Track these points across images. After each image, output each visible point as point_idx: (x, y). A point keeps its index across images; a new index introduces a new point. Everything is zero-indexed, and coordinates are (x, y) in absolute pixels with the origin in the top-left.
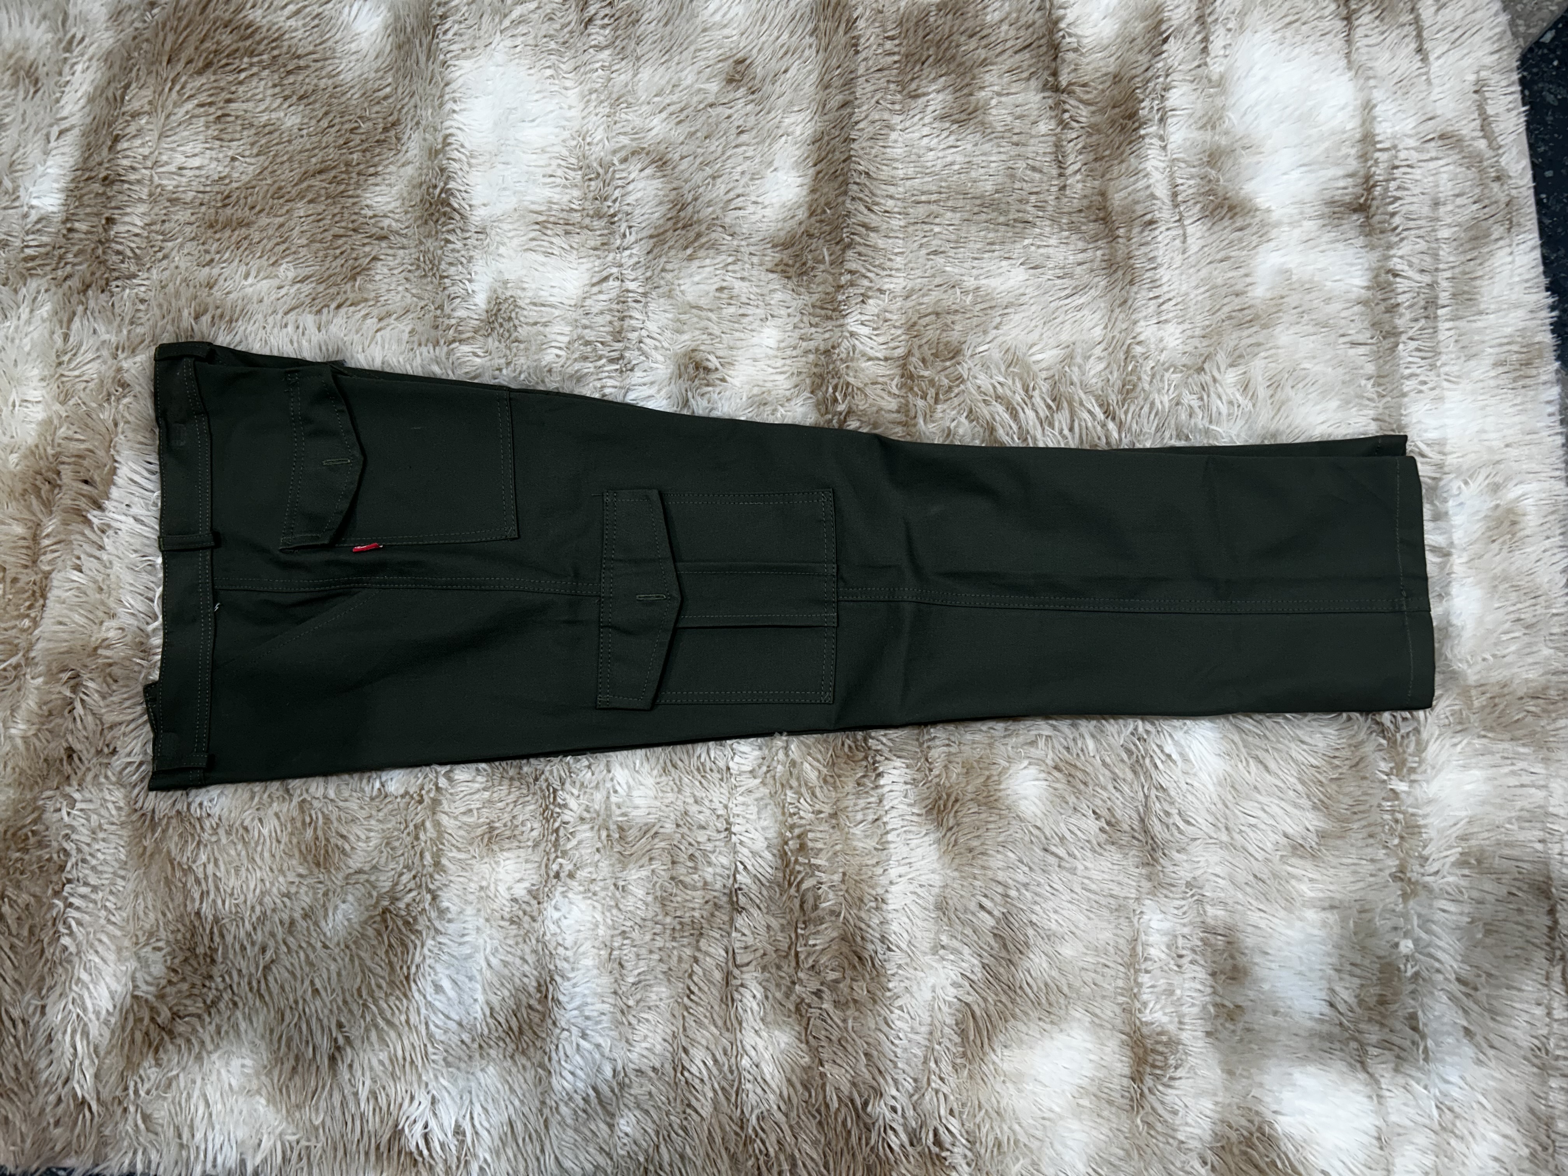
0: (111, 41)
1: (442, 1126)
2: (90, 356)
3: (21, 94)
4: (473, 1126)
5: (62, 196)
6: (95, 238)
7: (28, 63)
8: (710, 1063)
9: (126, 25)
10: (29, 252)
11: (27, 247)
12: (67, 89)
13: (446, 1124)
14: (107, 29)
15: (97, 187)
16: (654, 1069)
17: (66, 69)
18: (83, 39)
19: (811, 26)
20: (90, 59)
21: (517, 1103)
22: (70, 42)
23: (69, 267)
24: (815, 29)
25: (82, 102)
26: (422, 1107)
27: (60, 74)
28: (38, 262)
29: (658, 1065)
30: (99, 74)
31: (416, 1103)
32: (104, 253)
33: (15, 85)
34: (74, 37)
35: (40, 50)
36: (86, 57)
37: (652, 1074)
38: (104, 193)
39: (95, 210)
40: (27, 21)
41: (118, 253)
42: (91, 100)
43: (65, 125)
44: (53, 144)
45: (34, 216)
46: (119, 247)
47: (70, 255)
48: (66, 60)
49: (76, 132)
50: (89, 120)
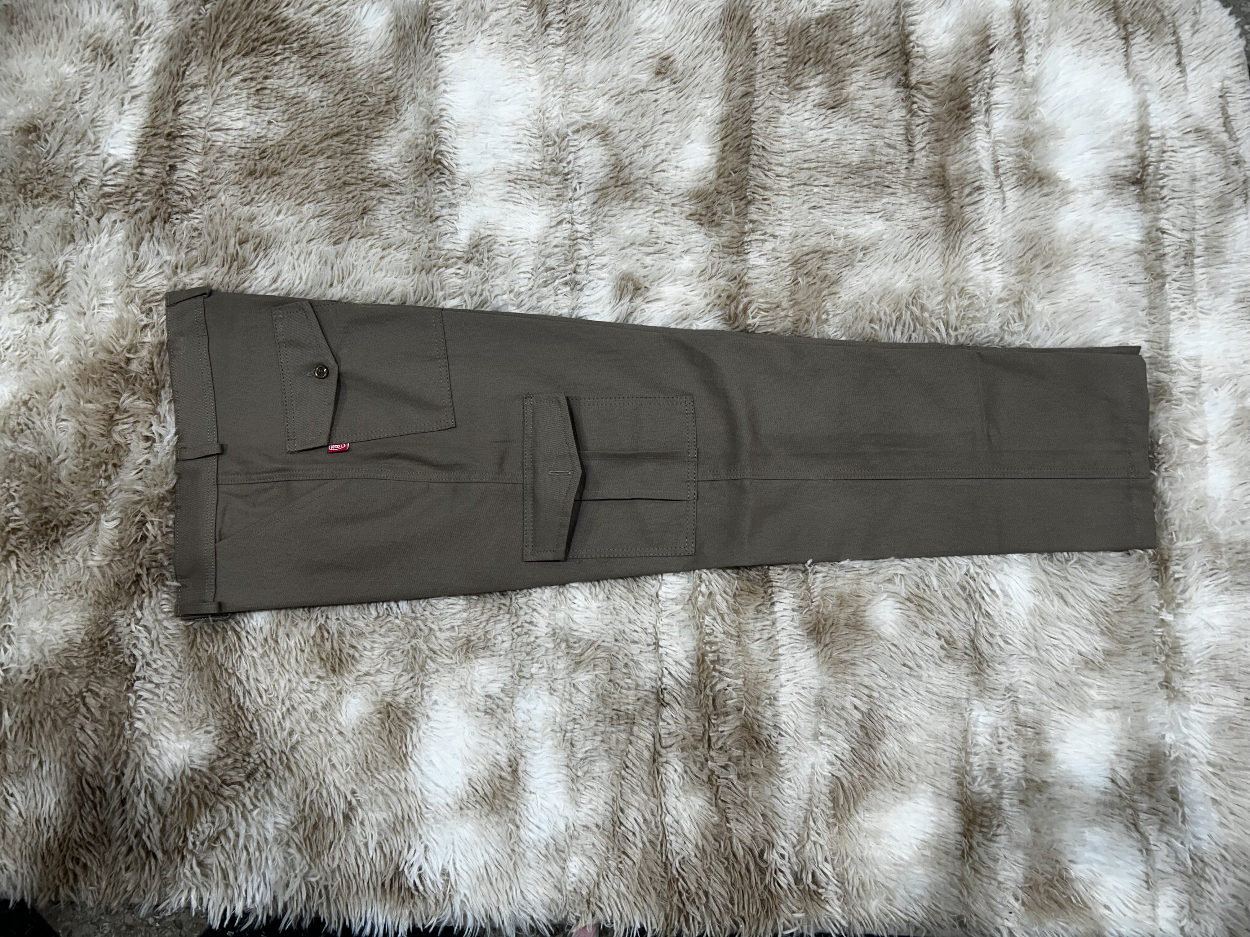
0: (171, 28)
1: (431, 868)
2: (154, 272)
3: (99, 66)
4: (456, 869)
5: (134, 147)
6: (160, 181)
7: (105, 42)
8: (641, 821)
9: (183, 16)
10: (107, 189)
11: (105, 185)
12: (137, 64)
13: (435, 867)
14: (168, 18)
15: (162, 141)
16: (597, 826)
17: (136, 49)
18: (149, 26)
19: (719, 33)
20: (155, 42)
21: (492, 851)
22: (139, 28)
23: (139, 203)
24: (722, 35)
25: (149, 74)
26: (417, 855)
27: (131, 52)
28: (114, 199)
29: (600, 823)
30: (162, 54)
31: (412, 851)
32: (166, 193)
33: (95, 59)
34: (142, 24)
35: (115, 32)
36: (152, 40)
37: (595, 829)
38: (169, 146)
39: (161, 160)
40: (104, 10)
41: (179, 193)
42: (157, 73)
43: (136, 92)
44: (126, 107)
45: (111, 162)
46: (180, 189)
47: (140, 194)
48: (135, 41)
49: (145, 97)
50: (155, 89)
